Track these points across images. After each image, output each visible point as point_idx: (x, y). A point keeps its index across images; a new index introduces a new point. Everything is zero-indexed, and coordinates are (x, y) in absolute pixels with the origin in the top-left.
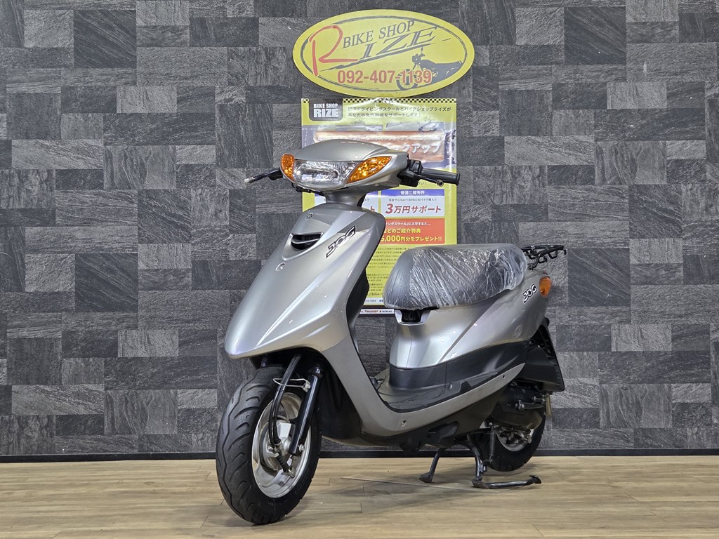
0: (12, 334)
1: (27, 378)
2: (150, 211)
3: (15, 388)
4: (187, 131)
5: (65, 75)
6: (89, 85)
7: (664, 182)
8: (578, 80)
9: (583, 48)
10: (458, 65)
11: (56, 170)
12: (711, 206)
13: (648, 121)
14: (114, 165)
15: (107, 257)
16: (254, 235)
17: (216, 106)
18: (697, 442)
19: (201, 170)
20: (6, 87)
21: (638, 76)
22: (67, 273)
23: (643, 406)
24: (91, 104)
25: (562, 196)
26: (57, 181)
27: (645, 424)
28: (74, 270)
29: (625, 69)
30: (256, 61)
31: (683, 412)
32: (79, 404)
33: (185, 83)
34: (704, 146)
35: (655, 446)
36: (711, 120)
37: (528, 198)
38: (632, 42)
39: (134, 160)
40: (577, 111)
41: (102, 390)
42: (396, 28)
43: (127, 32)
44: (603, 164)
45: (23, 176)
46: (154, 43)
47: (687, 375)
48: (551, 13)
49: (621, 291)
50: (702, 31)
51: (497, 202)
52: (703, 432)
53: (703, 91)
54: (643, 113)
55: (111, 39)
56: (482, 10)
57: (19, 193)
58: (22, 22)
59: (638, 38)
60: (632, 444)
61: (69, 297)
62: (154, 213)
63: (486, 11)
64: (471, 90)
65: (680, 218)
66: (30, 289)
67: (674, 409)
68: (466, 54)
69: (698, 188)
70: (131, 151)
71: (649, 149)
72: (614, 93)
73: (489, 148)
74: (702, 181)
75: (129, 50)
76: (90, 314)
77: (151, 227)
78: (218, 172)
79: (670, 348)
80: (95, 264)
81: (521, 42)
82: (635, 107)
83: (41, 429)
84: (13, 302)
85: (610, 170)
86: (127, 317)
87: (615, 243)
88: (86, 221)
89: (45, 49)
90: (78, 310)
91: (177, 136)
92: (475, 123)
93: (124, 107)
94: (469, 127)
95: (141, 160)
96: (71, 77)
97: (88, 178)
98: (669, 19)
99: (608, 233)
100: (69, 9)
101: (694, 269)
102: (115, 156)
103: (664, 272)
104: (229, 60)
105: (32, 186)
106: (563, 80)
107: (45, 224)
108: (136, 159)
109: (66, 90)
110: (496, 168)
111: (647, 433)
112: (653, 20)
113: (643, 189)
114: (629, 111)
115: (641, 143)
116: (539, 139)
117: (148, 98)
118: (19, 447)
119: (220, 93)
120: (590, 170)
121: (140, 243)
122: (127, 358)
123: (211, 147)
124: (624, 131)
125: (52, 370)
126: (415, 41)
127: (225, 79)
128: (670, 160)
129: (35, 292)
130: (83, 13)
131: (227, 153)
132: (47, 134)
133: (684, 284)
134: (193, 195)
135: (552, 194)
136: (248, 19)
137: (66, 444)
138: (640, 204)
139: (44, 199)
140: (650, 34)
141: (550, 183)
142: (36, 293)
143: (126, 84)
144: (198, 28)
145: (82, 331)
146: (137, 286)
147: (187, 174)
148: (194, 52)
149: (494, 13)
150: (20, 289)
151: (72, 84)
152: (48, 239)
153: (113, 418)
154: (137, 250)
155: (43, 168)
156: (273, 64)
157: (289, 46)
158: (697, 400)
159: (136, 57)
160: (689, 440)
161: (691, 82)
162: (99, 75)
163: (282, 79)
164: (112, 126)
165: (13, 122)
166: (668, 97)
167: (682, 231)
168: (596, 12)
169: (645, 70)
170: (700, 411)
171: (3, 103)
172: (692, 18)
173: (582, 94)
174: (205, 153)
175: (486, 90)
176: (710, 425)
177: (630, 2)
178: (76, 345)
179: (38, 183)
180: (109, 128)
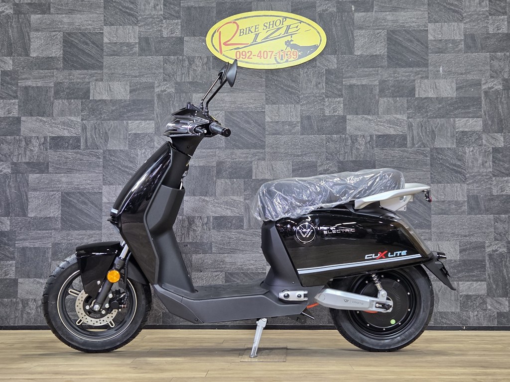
0: (19, 244)
1: (28, 274)
2: (111, 164)
3: (20, 280)
4: (137, 112)
5: (56, 74)
6: (72, 81)
7: (454, 146)
8: (396, 78)
9: (399, 57)
11: (50, 137)
12: (486, 162)
13: (443, 105)
14: (88, 133)
15: (82, 194)
17: (155, 94)
18: (477, 321)
19: (144, 137)
20: (18, 83)
21: (437, 75)
22: (56, 204)
23: (440, 296)
24: (73, 94)
25: (385, 155)
26: (50, 144)
27: (441, 309)
28: (60, 203)
29: (428, 70)
30: (182, 66)
31: (467, 301)
33: (135, 80)
34: (481, 122)
35: (448, 324)
36: (486, 105)
37: (362, 156)
38: (432, 53)
39: (101, 130)
40: (395, 98)
43: (97, 46)
44: (413, 134)
45: (28, 141)
46: (114, 54)
47: (470, 276)
48: (378, 34)
49: (425, 219)
50: (479, 46)
51: (341, 159)
52: (481, 314)
53: (481, 85)
54: (440, 100)
55: (87, 51)
56: (332, 32)
57: (25, 152)
58: (29, 40)
59: (437, 50)
60: (433, 323)
61: (56, 220)
62: (113, 165)
63: (334, 33)
64: (324, 84)
65: (465, 170)
66: (32, 215)
67: (461, 299)
69: (477, 150)
70: (99, 124)
71: (444, 124)
72: (420, 86)
73: (336, 123)
74: (480, 145)
75: (99, 58)
76: (70, 232)
77: (111, 174)
78: (156, 138)
79: (458, 258)
80: (74, 199)
81: (358, 53)
82: (434, 96)
83: (37, 308)
84: (20, 224)
85: (417, 138)
86: (95, 234)
88: (69, 170)
89: (44, 57)
90: (62, 229)
91: (129, 114)
92: (327, 107)
93: (95, 95)
94: (323, 109)
95: (105, 129)
96: (61, 76)
97: (71, 142)
98: (457, 38)
99: (416, 180)
100: (60, 31)
101: (475, 205)
102: (89, 128)
103: (454, 206)
104: (164, 65)
105: (33, 147)
106: (386, 78)
107: (41, 172)
109: (57, 84)
110: (341, 136)
111: (443, 315)
112: (447, 38)
113: (439, 151)
114: (431, 99)
115: (438, 120)
116: (370, 117)
117: (110, 90)
118: (22, 320)
119: (158, 87)
120: (404, 138)
121: (104, 185)
123: (151, 121)
124: (427, 112)
125: (44, 269)
127: (161, 77)
128: (458, 131)
130: (69, 34)
132: (44, 113)
133: (468, 214)
134: (139, 154)
135: (379, 154)
136: (177, 38)
138: (438, 160)
139: (41, 156)
140: (444, 48)
141: (377, 146)
142: (35, 218)
143: (97, 80)
144: (144, 44)
145: (65, 243)
146: (102, 213)
147: (135, 140)
148: (141, 59)
149: (340, 33)
150: (25, 215)
151: (61, 80)
152: (44, 182)
154: (102, 189)
155: (41, 136)
156: (193, 67)
157: (204, 55)
158: (477, 293)
159: (103, 63)
160: (471, 320)
161: (472, 79)
162: (79, 74)
163: (199, 77)
164: (87, 108)
165: (22, 105)
166: (457, 90)
167: (466, 179)
168: (408, 33)
169: (441, 71)
170: (479, 301)
171: (16, 93)
172: (473, 37)
173: (399, 88)
174: (147, 126)
175: (334, 84)
176: (485, 310)
177: (431, 26)
178: (61, 252)
179: (38, 145)
180: (85, 109)
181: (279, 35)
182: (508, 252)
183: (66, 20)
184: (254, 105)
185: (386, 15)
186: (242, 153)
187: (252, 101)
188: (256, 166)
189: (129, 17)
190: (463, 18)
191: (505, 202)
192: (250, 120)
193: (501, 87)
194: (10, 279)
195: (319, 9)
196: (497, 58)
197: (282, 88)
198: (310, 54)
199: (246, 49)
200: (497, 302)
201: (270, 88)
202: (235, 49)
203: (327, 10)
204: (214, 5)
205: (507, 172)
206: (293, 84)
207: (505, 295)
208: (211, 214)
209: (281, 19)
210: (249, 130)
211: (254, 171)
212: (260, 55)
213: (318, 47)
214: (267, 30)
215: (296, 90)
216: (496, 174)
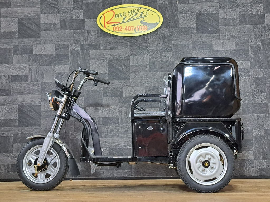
2: (45, 90)
4: (59, 61)
5: (15, 41)
6: (24, 44)
8: (202, 40)
9: (203, 28)
11: (12, 75)
12: (252, 85)
13: (228, 54)
14: (32, 73)
15: (30, 107)
16: (83, 98)
17: (69, 51)
18: (248, 173)
19: (64, 74)
21: (224, 38)
22: (15, 112)
24: (24, 51)
26: (12, 79)
28: (17, 111)
29: (219, 35)
30: (84, 35)
31: (243, 162)
33: (58, 43)
34: (249, 63)
36: (252, 54)
38: (221, 25)
40: (201, 51)
43: (37, 25)
46: (47, 29)
48: (191, 15)
50: (248, 21)
52: (251, 170)
53: (248, 43)
54: (226, 51)
56: (166, 15)
59: (224, 24)
61: (15, 121)
62: (47, 90)
63: (167, 15)
64: (162, 44)
65: (241, 90)
66: (2, 118)
67: (239, 161)
69: (247, 78)
70: (38, 68)
72: (215, 44)
73: (169, 65)
74: (248, 76)
75: (38, 32)
76: (23, 127)
77: (45, 95)
80: (25, 109)
81: (180, 26)
82: (223, 49)
83: (5, 169)
86: (37, 128)
88: (22, 93)
89: (8, 32)
90: (19, 126)
91: (55, 62)
92: (164, 56)
93: (36, 52)
94: (161, 58)
95: (42, 71)
96: (17, 42)
97: (23, 78)
98: (235, 17)
100: (17, 17)
101: (246, 109)
102: (33, 70)
104: (74, 35)
105: (3, 81)
106: (196, 40)
107: (7, 95)
108: (40, 71)
109: (16, 46)
112: (229, 17)
114: (221, 51)
117: (44, 49)
119: (71, 47)
121: (41, 101)
123: (67, 66)
125: (9, 148)
127: (72, 42)
130: (22, 19)
131: (73, 68)
132: (8, 62)
133: (243, 114)
136: (80, 20)
137: (14, 175)
139: (7, 86)
140: (228, 22)
142: (4, 120)
143: (37, 44)
144: (63, 24)
145: (20, 134)
146: (40, 117)
147: (59, 76)
148: (61, 32)
149: (170, 16)
151: (17, 44)
152: (8, 100)
154: (40, 104)
155: (7, 75)
156: (90, 36)
157: (95, 29)
158: (248, 158)
159: (40, 34)
160: (245, 173)
161: (244, 40)
162: (27, 41)
163: (93, 41)
164: (31, 59)
166: (235, 45)
167: (241, 95)
168: (208, 15)
169: (227, 36)
170: (249, 162)
172: (244, 16)
173: (203, 45)
174: (65, 68)
175: (167, 44)
176: (253, 167)
177: (220, 11)
178: (19, 139)
179: (5, 80)
180: (31, 60)
181: (137, 17)
182: (265, 135)
183: (20, 11)
184: (124, 56)
185: (196, 5)
186: (118, 83)
187: (122, 54)
188: (125, 89)
189: (54, 9)
190: (238, 6)
191: (263, 107)
192: (121, 64)
193: (260, 43)
195: (159, 3)
196: (257, 28)
197: (139, 47)
198: (154, 27)
199: (119, 26)
200: (259, 162)
201: (132, 46)
202: (113, 25)
203: (163, 3)
204: (101, 1)
205: (264, 90)
206: (145, 44)
207: (264, 159)
208: (101, 116)
209: (138, 8)
210: (121, 70)
211: (124, 92)
212: (126, 29)
213: (158, 23)
214: (130, 15)
215: (147, 47)
216: (258, 92)
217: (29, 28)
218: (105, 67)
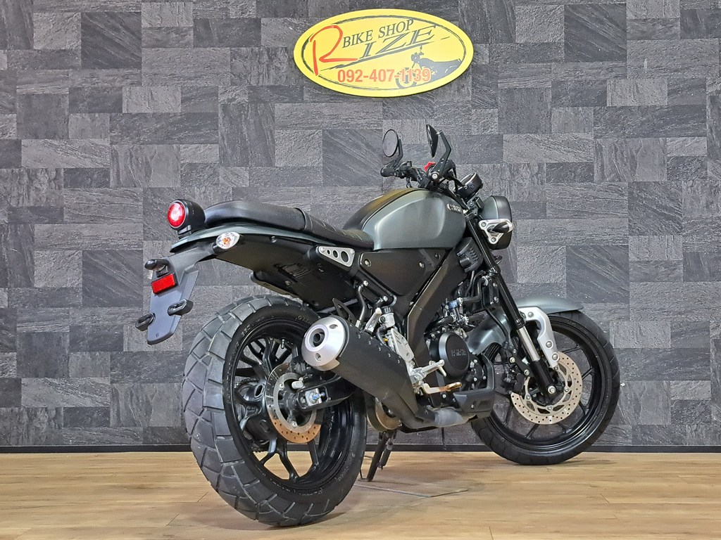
0: (22, 328)
1: (36, 371)
2: (155, 209)
3: (24, 381)
4: (191, 131)
5: (72, 76)
6: (96, 85)
7: (665, 179)
8: (578, 77)
9: (583, 45)
10: (458, 63)
11: (64, 169)
12: (712, 203)
13: (648, 118)
14: (120, 164)
15: (113, 254)
17: (219, 105)
18: (696, 439)
19: (204, 168)
20: (16, 88)
21: (639, 73)
22: (74, 269)
23: (641, 402)
24: (97, 105)
25: (560, 194)
26: (65, 180)
27: (643, 421)
28: (81, 267)
29: (626, 66)
30: (259, 61)
31: (682, 409)
32: (86, 396)
33: (189, 84)
34: (705, 143)
35: (653, 443)
36: (712, 117)
37: (526, 195)
38: (633, 39)
39: (140, 158)
40: (576, 108)
41: (108, 383)
42: (395, 27)
43: (132, 33)
44: (602, 161)
45: (32, 175)
46: (158, 44)
47: (686, 372)
48: (551, 11)
49: (619, 288)
50: (704, 27)
52: (703, 429)
53: (705, 87)
54: (643, 110)
55: (117, 41)
56: (482, 9)
57: (29, 192)
58: (32, 25)
59: (639, 35)
60: (631, 441)
61: (76, 293)
62: (159, 211)
63: (486, 10)
64: (470, 88)
65: (681, 215)
66: (39, 284)
67: (673, 406)
68: (465, 52)
69: (698, 184)
70: (136, 150)
71: (649, 146)
72: (614, 90)
73: (488, 146)
74: (702, 178)
75: (135, 51)
76: (96, 309)
77: (156, 224)
78: (221, 170)
79: (669, 345)
80: (101, 260)
81: (520, 40)
82: (635, 104)
83: (49, 421)
84: (23, 298)
85: (609, 167)
86: (132, 312)
87: (614, 240)
88: (93, 219)
89: (53, 51)
90: (85, 305)
91: (181, 135)
92: (474, 122)
93: (129, 107)
94: (468, 125)
95: (146, 159)
96: (78, 78)
97: (95, 176)
98: (670, 16)
99: (607, 230)
100: (77, 11)
101: (694, 267)
102: (121, 155)
103: (663, 269)
104: (232, 60)
105: (40, 184)
106: (562, 78)
107: (53, 221)
108: (142, 157)
109: (72, 91)
110: (494, 166)
111: (645, 429)
112: (654, 17)
113: (643, 186)
114: (630, 108)
115: (641, 140)
116: (537, 137)
117: (152, 99)
118: (28, 438)
119: (224, 93)
120: (590, 168)
121: (145, 240)
122: (132, 352)
123: (214, 146)
124: (623, 128)
125: (59, 364)
126: (414, 39)
127: (228, 80)
128: (671, 157)
129: (44, 287)
130: (90, 15)
131: (230, 151)
132: (55, 134)
133: (684, 281)
134: (197, 193)
135: (552, 192)
136: (251, 19)
137: (74, 436)
138: (640, 201)
139: (52, 197)
140: (651, 31)
141: (548, 180)
142: (43, 290)
143: (132, 84)
144: (201, 29)
145: (89, 326)
146: (142, 281)
147: (190, 172)
148: (197, 53)
149: (493, 11)
150: (30, 284)
151: (79, 84)
152: (56, 236)
153: (118, 411)
154: (142, 247)
155: (51, 167)
156: (275, 64)
157: (290, 46)
158: (697, 398)
159: (141, 58)
160: (688, 437)
161: (692, 79)
162: (106, 76)
163: (284, 79)
164: (118, 126)
165: (23, 122)
166: (668, 95)
167: (682, 228)
168: (596, 9)
169: (646, 67)
170: (700, 408)
171: (14, 105)
172: (693, 14)
173: (582, 92)
174: (208, 152)
175: (485, 88)
176: (709, 422)
178: (83, 339)
179: (46, 182)
180: (116, 128)
184: (367, 120)
186: (349, 192)
187: (362, 114)
192: (360, 143)
194: (10, 379)
199: (354, 67)
210: (358, 158)
212: (374, 76)
214: (385, 37)
217: (110, 40)
218: (315, 148)
